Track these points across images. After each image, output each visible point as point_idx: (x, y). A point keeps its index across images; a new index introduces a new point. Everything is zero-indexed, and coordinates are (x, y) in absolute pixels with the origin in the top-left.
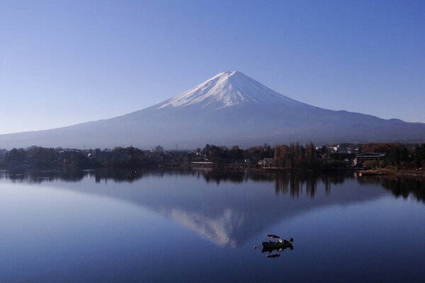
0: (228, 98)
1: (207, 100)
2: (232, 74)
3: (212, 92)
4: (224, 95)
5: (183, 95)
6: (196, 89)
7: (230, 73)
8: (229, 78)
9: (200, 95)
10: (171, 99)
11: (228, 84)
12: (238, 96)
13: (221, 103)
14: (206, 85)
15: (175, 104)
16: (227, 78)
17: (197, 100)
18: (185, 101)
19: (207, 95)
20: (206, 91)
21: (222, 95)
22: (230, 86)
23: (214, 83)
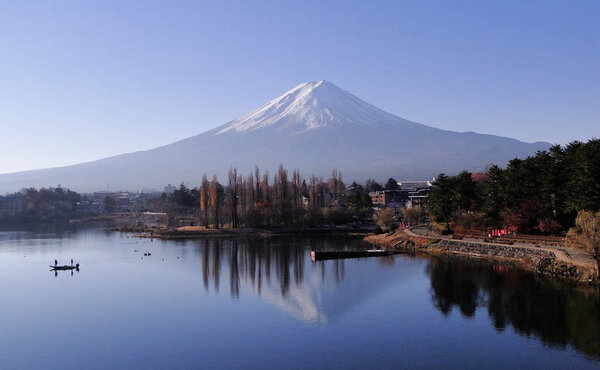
0: (312, 118)
1: (283, 121)
2: (317, 85)
3: (291, 109)
4: (307, 114)
5: (250, 115)
6: (268, 107)
7: (315, 83)
8: (314, 90)
9: (274, 115)
10: (234, 121)
11: (312, 99)
12: (325, 115)
13: (302, 125)
14: (281, 101)
15: (239, 127)
16: (310, 90)
17: (269, 121)
18: (253, 124)
19: (283, 115)
20: (282, 109)
21: (303, 114)
22: (315, 103)
23: (292, 97)
